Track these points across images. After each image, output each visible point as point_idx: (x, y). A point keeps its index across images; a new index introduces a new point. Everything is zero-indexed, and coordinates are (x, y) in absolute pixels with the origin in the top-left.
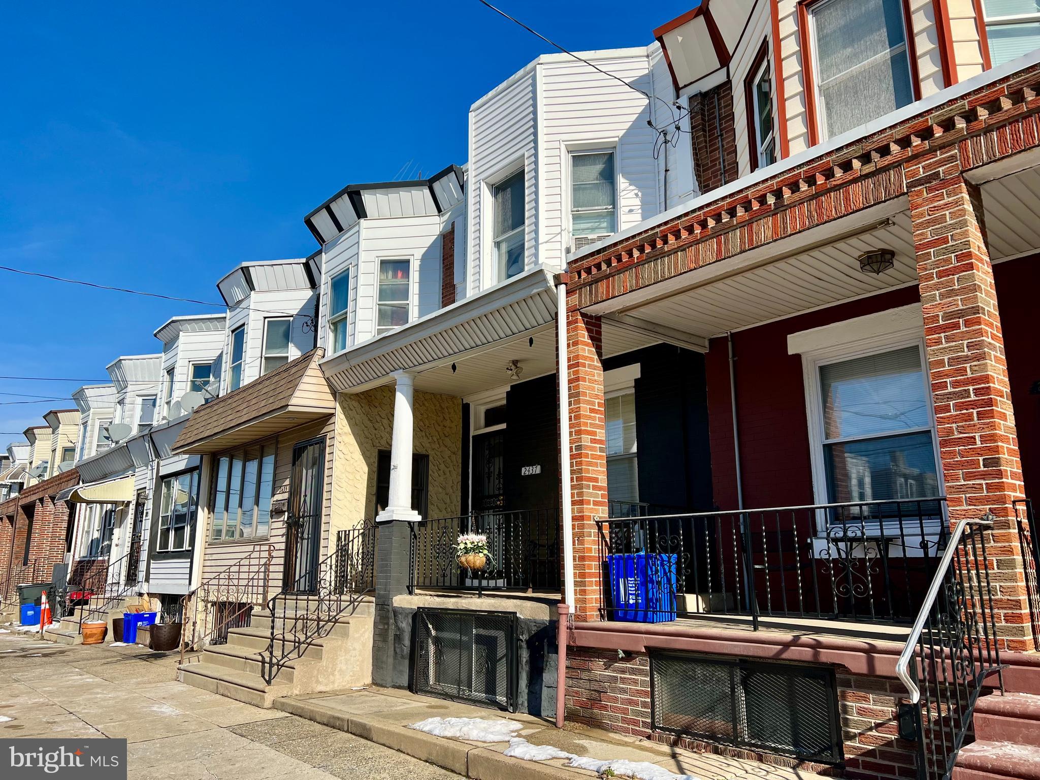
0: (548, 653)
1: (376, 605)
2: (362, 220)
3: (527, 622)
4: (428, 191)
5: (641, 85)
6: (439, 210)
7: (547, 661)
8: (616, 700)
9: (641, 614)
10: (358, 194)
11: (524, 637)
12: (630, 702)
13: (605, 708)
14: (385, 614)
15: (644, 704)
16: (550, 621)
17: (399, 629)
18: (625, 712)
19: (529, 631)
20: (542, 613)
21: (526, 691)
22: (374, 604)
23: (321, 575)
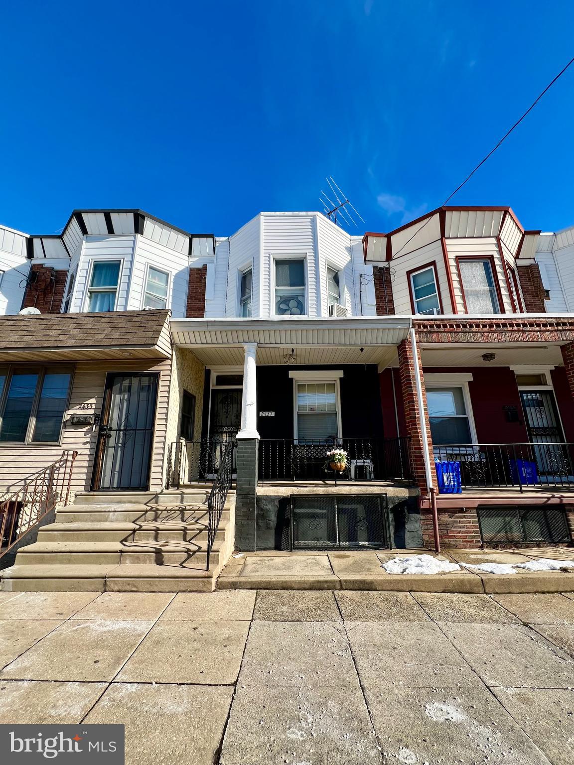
0: (409, 513)
1: (237, 495)
2: (139, 235)
3: (392, 499)
4: (188, 240)
5: (350, 250)
6: (190, 253)
7: (408, 518)
8: (458, 532)
9: (456, 490)
10: (143, 217)
11: (391, 506)
12: (467, 532)
13: (451, 537)
14: (247, 501)
15: (476, 532)
16: (409, 497)
17: (262, 510)
18: (465, 537)
19: (393, 503)
20: (403, 493)
21: (393, 536)
22: (235, 495)
23: (153, 475)
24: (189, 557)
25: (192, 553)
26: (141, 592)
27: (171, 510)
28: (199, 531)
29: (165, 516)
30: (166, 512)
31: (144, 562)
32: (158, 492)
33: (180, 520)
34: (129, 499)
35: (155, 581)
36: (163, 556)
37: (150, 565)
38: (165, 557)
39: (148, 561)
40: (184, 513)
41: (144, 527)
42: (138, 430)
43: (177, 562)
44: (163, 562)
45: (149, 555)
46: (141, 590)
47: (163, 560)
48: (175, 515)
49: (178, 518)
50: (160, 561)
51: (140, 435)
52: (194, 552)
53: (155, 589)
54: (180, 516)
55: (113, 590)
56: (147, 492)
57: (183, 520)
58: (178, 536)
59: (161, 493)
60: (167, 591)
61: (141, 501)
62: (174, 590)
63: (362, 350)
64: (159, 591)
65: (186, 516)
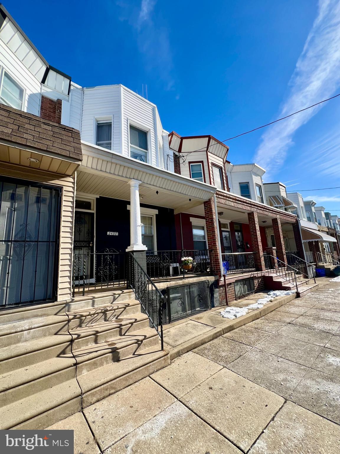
10: (4, 17)
20: (213, 279)
21: (210, 302)
23: (60, 286)
24: (139, 345)
25: (140, 342)
26: (119, 391)
27: (94, 314)
28: (130, 325)
29: (89, 320)
30: (90, 316)
31: (102, 364)
32: (68, 301)
33: (103, 320)
34: (35, 314)
35: (130, 375)
36: (118, 353)
37: (108, 365)
38: (120, 353)
39: (105, 363)
40: (106, 314)
41: (82, 335)
42: (39, 242)
43: (130, 354)
44: (119, 358)
45: (105, 357)
46: (119, 389)
47: (119, 356)
48: (99, 317)
49: (102, 319)
50: (116, 358)
51: (43, 247)
52: (142, 341)
53: (131, 382)
54: (103, 317)
55: (91, 403)
56: (56, 303)
57: (106, 320)
58: (115, 333)
59: (72, 301)
60: (140, 378)
61: (49, 312)
62: (146, 375)
63: (190, 200)
64: (134, 381)
65: (108, 316)
